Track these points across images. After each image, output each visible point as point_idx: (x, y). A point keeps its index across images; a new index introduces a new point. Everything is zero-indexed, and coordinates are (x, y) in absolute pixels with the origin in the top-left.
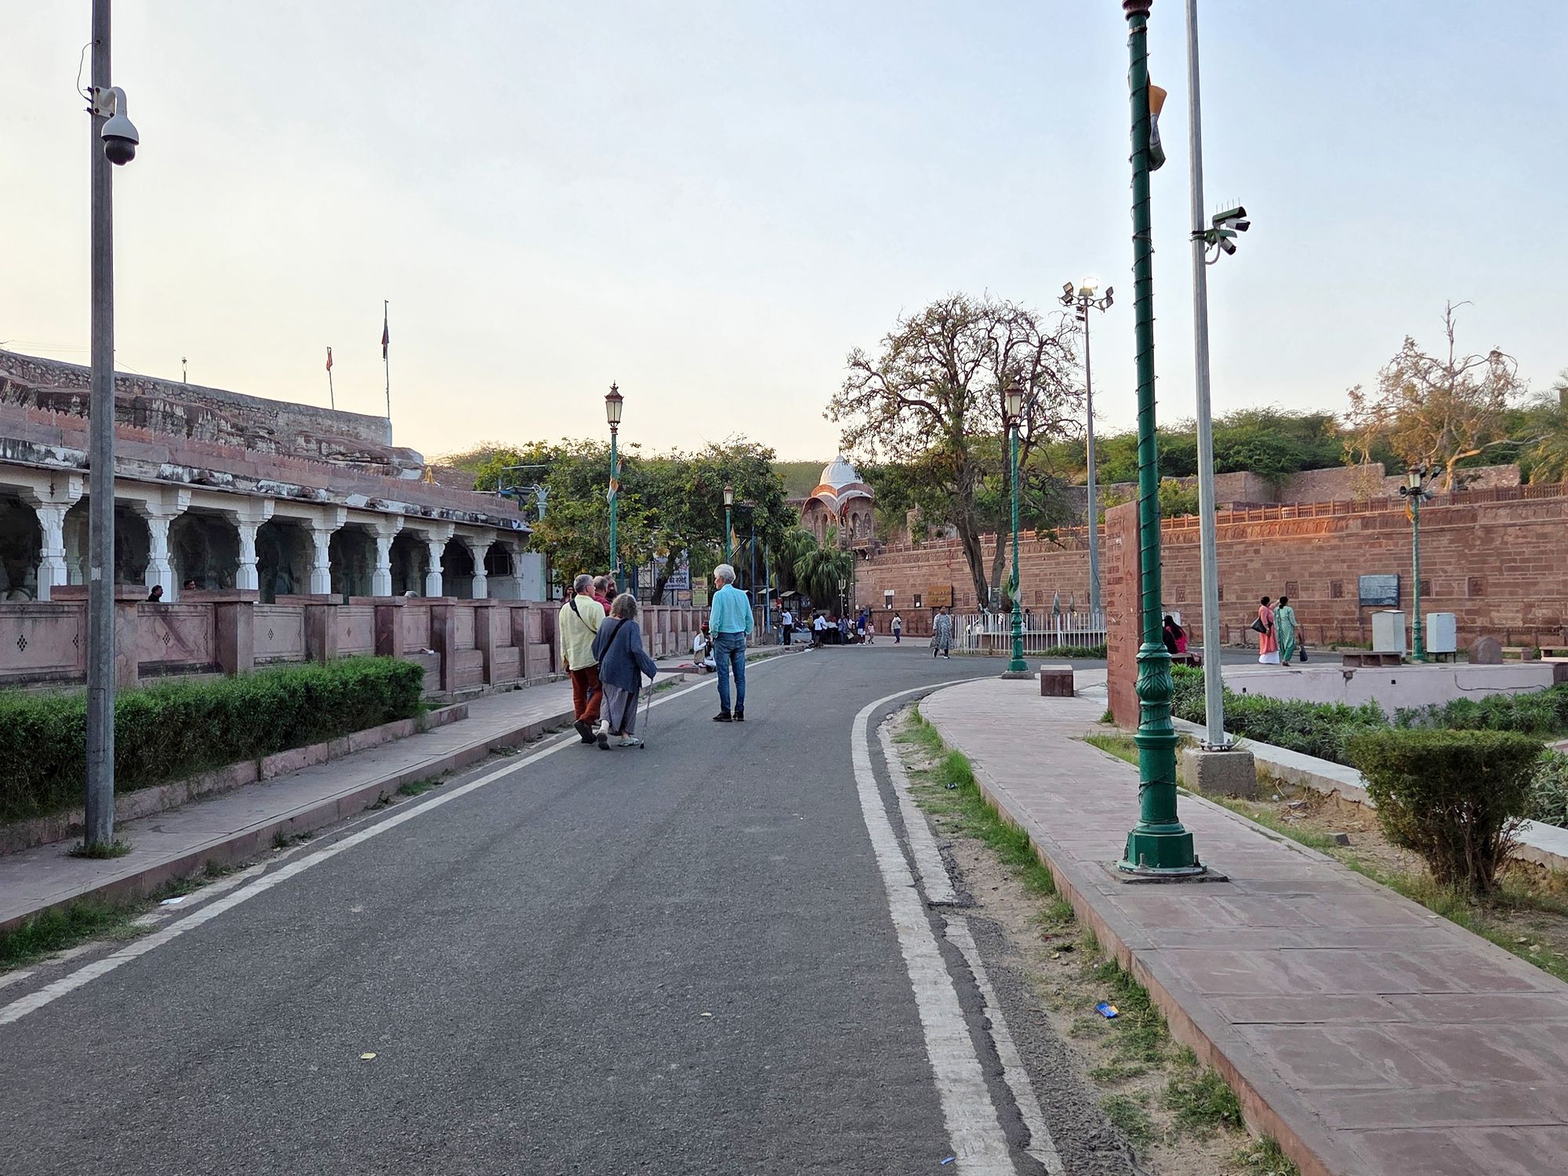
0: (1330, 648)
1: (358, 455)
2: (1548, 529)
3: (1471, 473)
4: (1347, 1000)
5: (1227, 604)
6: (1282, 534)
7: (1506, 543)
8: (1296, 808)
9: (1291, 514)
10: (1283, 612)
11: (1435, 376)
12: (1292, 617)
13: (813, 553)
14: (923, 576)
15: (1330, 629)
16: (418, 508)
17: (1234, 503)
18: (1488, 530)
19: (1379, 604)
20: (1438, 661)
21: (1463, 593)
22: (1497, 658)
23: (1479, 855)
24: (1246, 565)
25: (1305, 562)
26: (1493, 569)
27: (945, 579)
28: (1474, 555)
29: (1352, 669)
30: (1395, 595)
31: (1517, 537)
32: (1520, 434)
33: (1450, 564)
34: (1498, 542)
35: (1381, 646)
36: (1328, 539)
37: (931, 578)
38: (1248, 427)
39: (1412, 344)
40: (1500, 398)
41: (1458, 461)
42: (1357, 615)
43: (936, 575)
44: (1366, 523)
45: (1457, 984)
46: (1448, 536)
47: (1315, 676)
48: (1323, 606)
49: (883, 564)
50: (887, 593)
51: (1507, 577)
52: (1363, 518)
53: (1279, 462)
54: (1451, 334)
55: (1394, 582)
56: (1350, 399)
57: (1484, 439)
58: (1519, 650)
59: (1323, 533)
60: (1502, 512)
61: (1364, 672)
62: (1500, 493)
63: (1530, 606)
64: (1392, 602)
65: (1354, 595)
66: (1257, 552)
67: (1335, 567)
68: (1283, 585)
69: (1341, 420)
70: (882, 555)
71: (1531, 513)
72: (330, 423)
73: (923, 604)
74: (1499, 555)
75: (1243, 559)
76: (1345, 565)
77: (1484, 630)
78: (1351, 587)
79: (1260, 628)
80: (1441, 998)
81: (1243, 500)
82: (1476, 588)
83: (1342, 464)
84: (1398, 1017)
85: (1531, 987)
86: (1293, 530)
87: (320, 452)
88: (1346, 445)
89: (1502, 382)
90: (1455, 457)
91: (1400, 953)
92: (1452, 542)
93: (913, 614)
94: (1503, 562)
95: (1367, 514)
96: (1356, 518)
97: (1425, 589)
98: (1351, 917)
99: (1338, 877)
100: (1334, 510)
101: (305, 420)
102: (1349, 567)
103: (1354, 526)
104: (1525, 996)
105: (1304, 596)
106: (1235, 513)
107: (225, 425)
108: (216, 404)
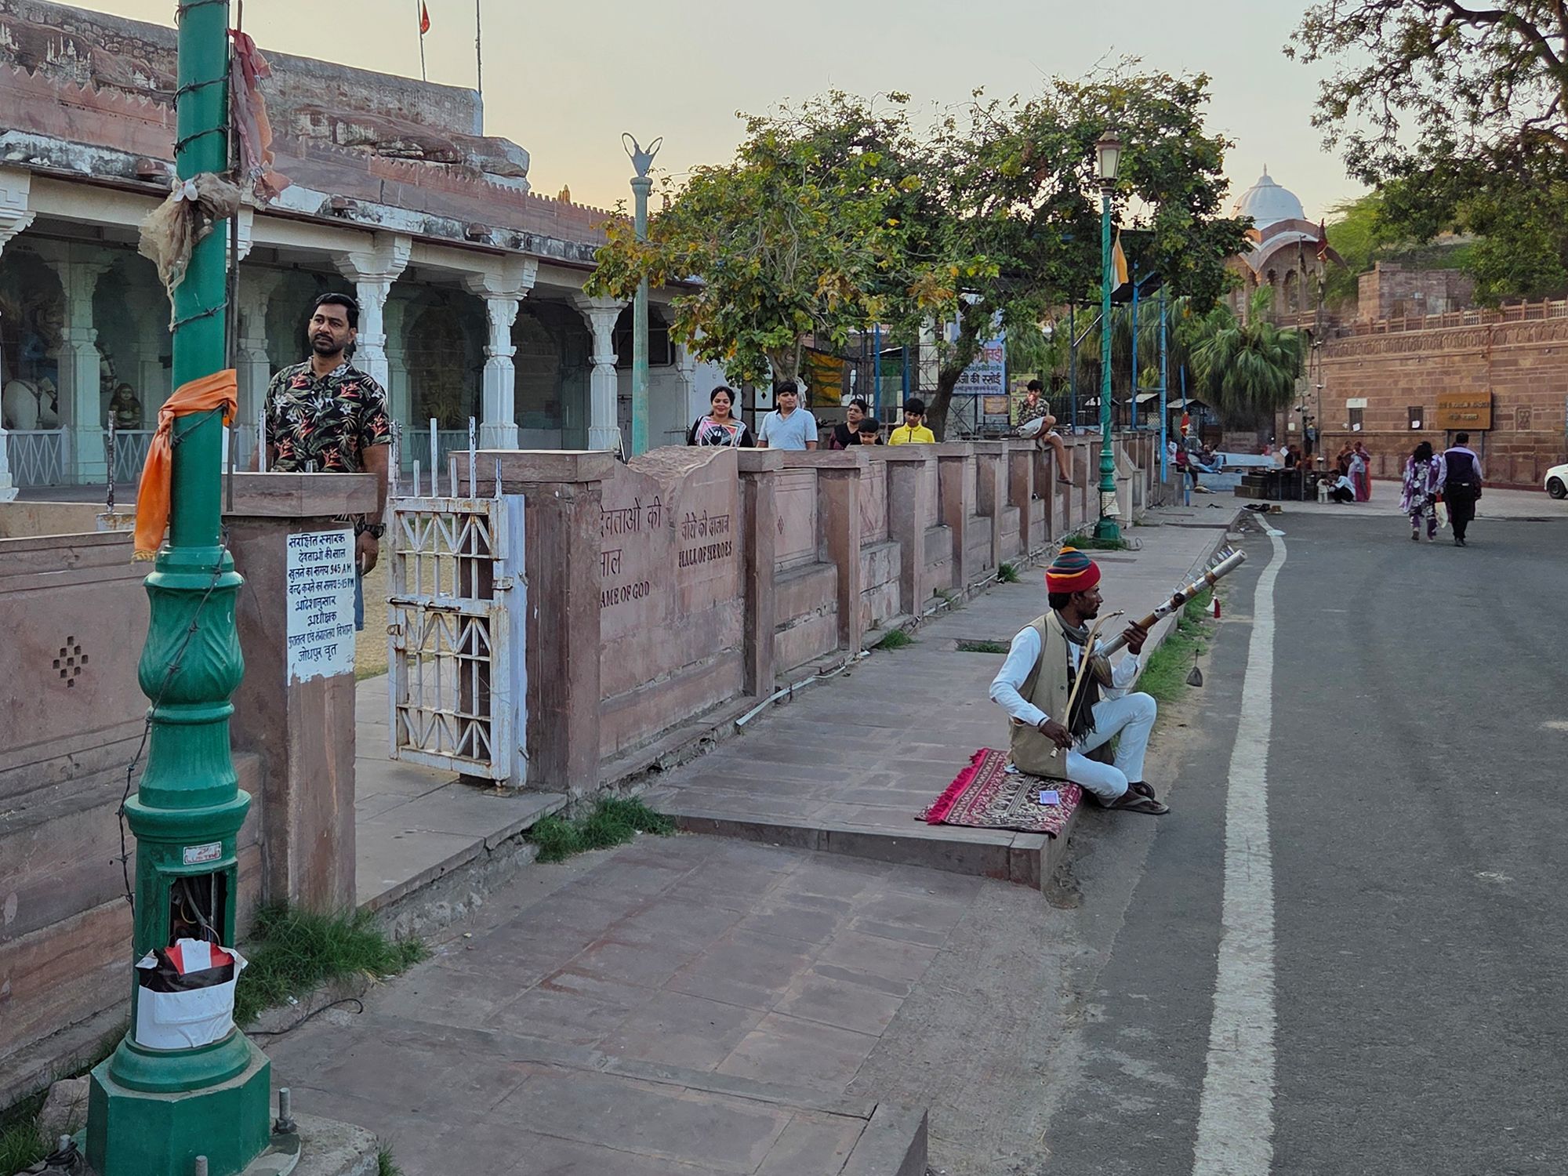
1: (399, 145)
13: (1228, 332)
14: (1429, 374)
16: (457, 226)
27: (1476, 379)
37: (1446, 379)
43: (1456, 372)
49: (1347, 354)
50: (1352, 403)
70: (1345, 339)
72: (365, 93)
73: (1426, 424)
87: (335, 141)
93: (1404, 440)
101: (318, 86)
107: (140, 80)
108: (142, 48)
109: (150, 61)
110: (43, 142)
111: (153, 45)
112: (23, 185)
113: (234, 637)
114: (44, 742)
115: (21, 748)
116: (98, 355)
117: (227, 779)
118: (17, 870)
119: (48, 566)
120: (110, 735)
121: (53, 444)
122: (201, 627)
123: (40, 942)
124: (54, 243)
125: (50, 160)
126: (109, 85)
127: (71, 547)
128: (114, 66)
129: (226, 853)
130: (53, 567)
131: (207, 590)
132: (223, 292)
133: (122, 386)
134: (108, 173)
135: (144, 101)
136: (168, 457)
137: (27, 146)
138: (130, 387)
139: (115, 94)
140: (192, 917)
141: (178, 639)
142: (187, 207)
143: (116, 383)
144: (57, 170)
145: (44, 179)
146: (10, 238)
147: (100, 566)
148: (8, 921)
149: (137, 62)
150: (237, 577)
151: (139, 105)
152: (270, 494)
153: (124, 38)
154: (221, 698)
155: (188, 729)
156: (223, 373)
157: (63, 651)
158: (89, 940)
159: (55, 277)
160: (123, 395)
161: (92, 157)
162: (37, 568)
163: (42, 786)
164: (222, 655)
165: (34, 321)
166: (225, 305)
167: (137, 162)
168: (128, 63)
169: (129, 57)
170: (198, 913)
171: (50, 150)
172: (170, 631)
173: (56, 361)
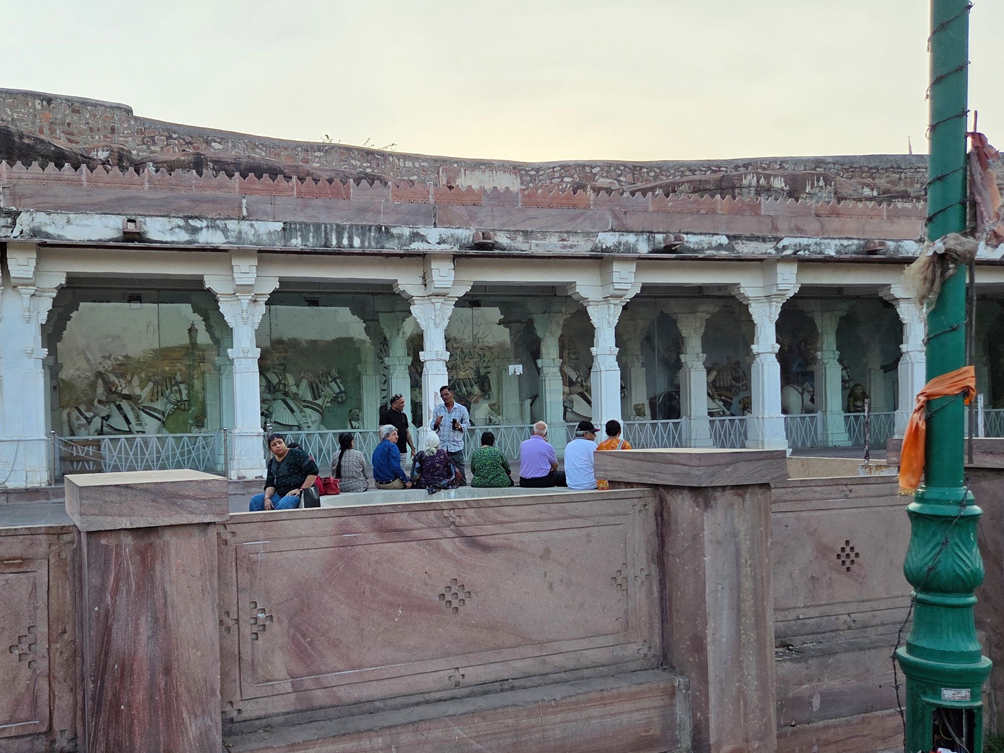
107: (867, 192)
108: (868, 172)
109: (873, 179)
110: (805, 241)
111: (876, 168)
112: (793, 269)
113: (976, 551)
114: (832, 604)
115: (819, 606)
116: (840, 367)
117: (974, 647)
118: (819, 680)
119: (833, 496)
120: (875, 605)
121: (812, 422)
122: (951, 541)
123: (835, 727)
124: (810, 301)
125: (809, 250)
126: (846, 199)
127: (847, 484)
128: (848, 186)
129: (974, 697)
130: (836, 496)
131: (955, 517)
132: (963, 313)
133: (856, 385)
134: (846, 253)
135: (871, 204)
136: (923, 426)
137: (795, 245)
138: (861, 386)
139: (851, 204)
140: (948, 734)
141: (933, 549)
142: (936, 258)
143: (852, 384)
144: (814, 256)
145: (805, 263)
146: (785, 301)
147: (866, 497)
148: (815, 710)
149: (865, 181)
150: (977, 509)
151: (867, 207)
152: (991, 453)
153: (856, 168)
154: (968, 591)
155: (942, 609)
156: (965, 369)
157: (843, 549)
158: (867, 732)
159: (812, 321)
160: (857, 391)
161: (836, 245)
162: (825, 497)
163: (833, 631)
164: (968, 562)
165: (799, 349)
166: (965, 322)
167: (866, 244)
168: (859, 183)
169: (859, 179)
170: (953, 734)
171: (809, 245)
172: (929, 541)
173: (813, 372)
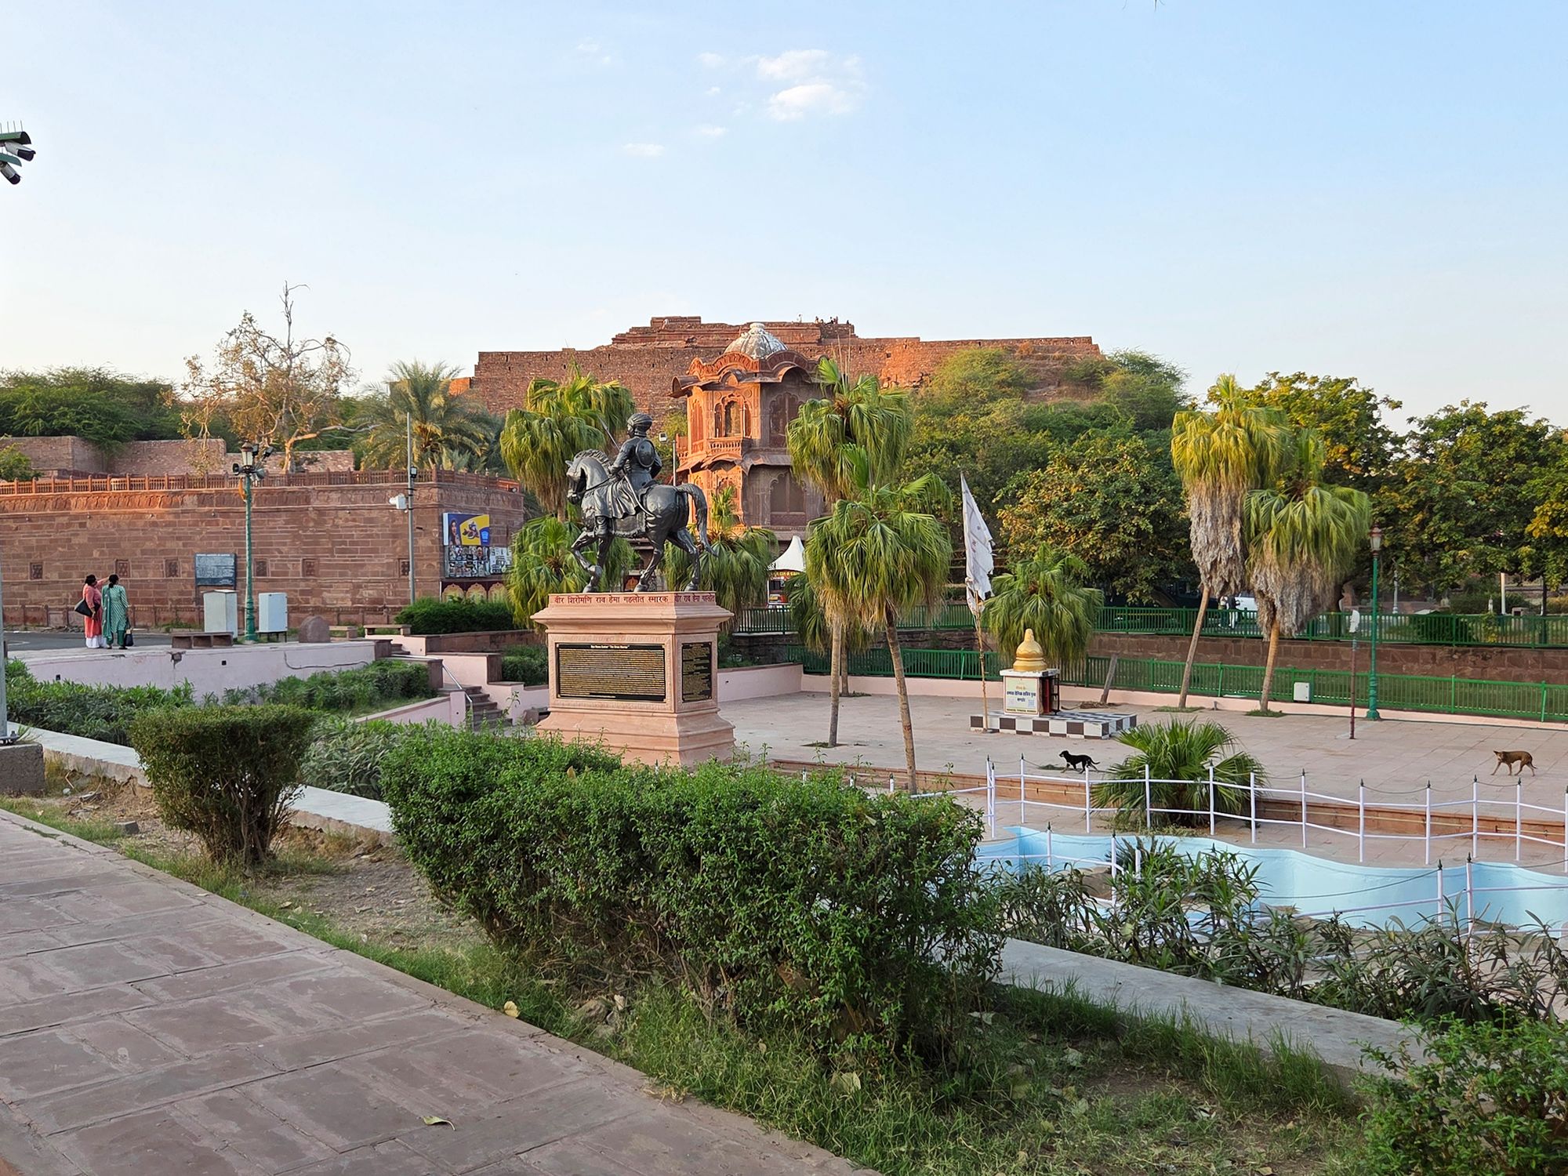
0: (163, 629)
2: (375, 514)
3: (309, 456)
4: (92, 996)
5: (46, 584)
6: (111, 508)
7: (338, 526)
8: (88, 800)
9: (121, 486)
10: (114, 592)
11: (273, 355)
12: (124, 598)
15: (165, 610)
17: (59, 470)
18: (321, 512)
19: (214, 584)
20: (269, 641)
21: (297, 574)
22: (325, 637)
23: (255, 826)
24: (70, 540)
25: (137, 538)
26: (325, 551)
28: (307, 537)
29: (180, 651)
30: (231, 575)
31: (347, 520)
32: (352, 422)
33: (285, 544)
34: (328, 526)
35: (211, 627)
36: (162, 515)
38: (76, 388)
39: (251, 320)
40: (335, 384)
41: (295, 444)
42: (193, 596)
44: (203, 500)
45: (212, 958)
46: (284, 517)
47: (140, 659)
48: (157, 587)
51: (338, 559)
52: (199, 494)
53: (112, 429)
54: (288, 314)
55: (231, 562)
56: (188, 369)
57: (320, 424)
58: (345, 628)
59: (157, 508)
60: (334, 496)
61: (195, 655)
62: (332, 478)
63: (358, 587)
64: (229, 582)
65: (189, 574)
66: (82, 525)
67: (169, 545)
68: (113, 563)
69: (179, 390)
71: (359, 497)
74: (331, 537)
75: (67, 533)
76: (181, 543)
77: (316, 610)
78: (186, 565)
79: (83, 610)
80: (192, 975)
81: (70, 468)
82: (309, 569)
83: (181, 437)
84: (142, 1003)
85: (283, 948)
86: (124, 503)
88: (184, 416)
89: (337, 369)
90: (293, 439)
91: (160, 937)
92: (287, 522)
94: (334, 543)
95: (204, 490)
96: (192, 494)
97: (261, 569)
98: (116, 907)
99: (110, 867)
100: (169, 484)
102: (184, 545)
103: (190, 502)
104: (276, 957)
105: (135, 575)
106: (57, 481)
